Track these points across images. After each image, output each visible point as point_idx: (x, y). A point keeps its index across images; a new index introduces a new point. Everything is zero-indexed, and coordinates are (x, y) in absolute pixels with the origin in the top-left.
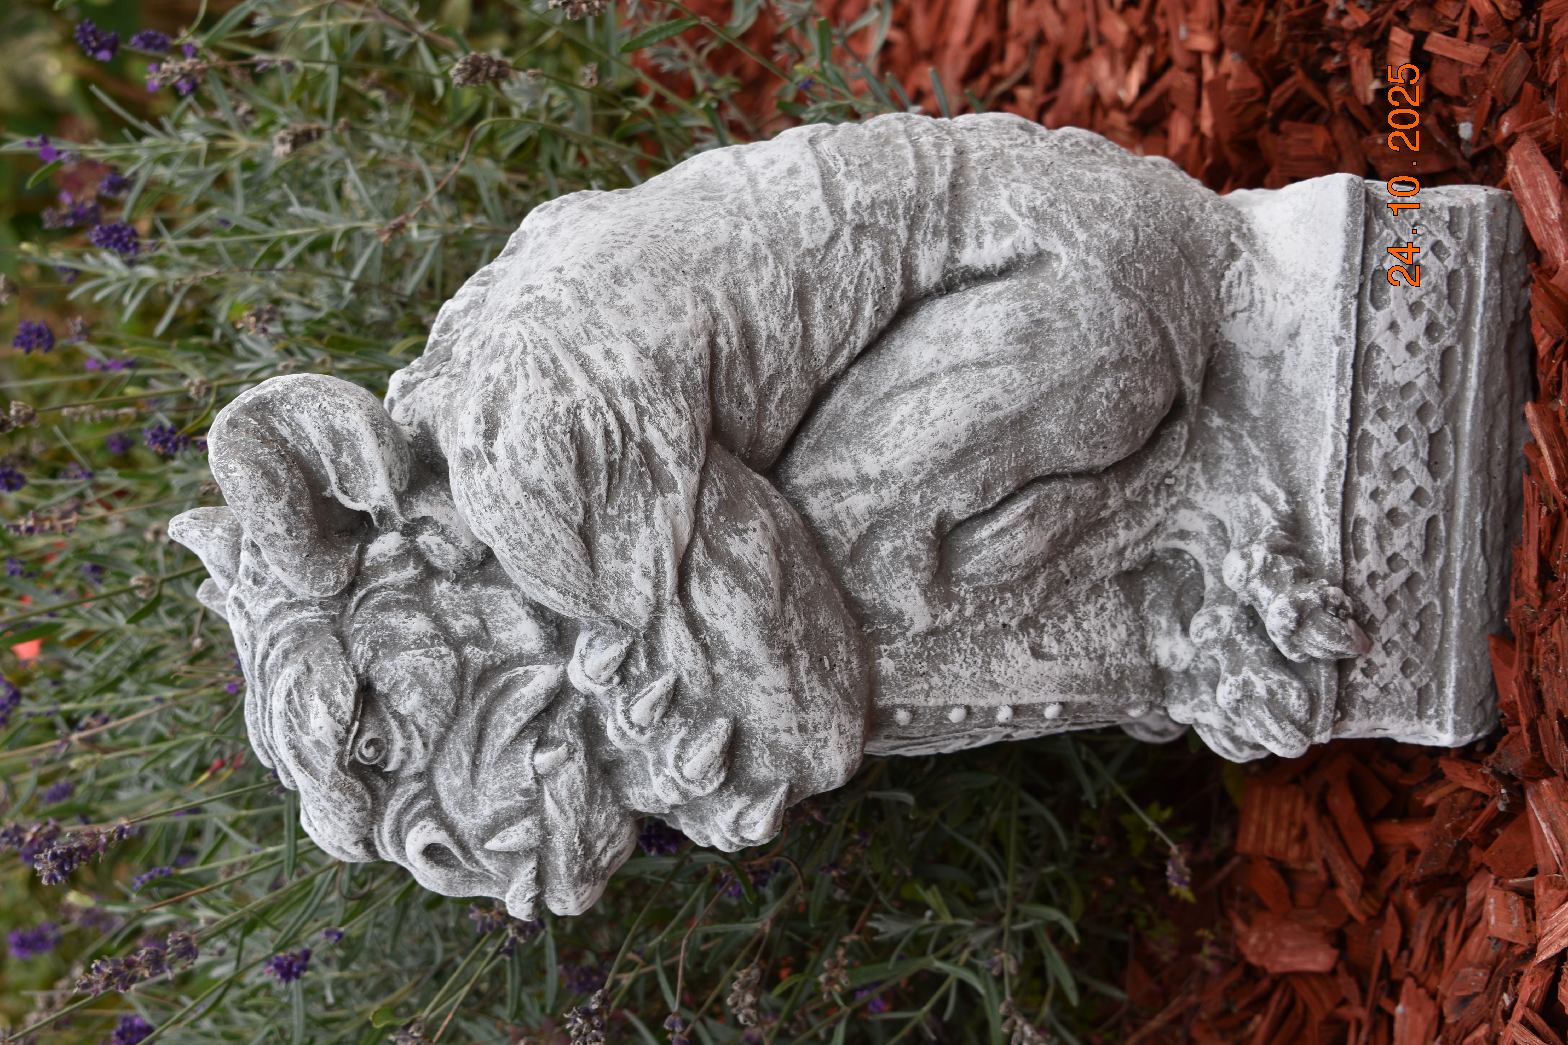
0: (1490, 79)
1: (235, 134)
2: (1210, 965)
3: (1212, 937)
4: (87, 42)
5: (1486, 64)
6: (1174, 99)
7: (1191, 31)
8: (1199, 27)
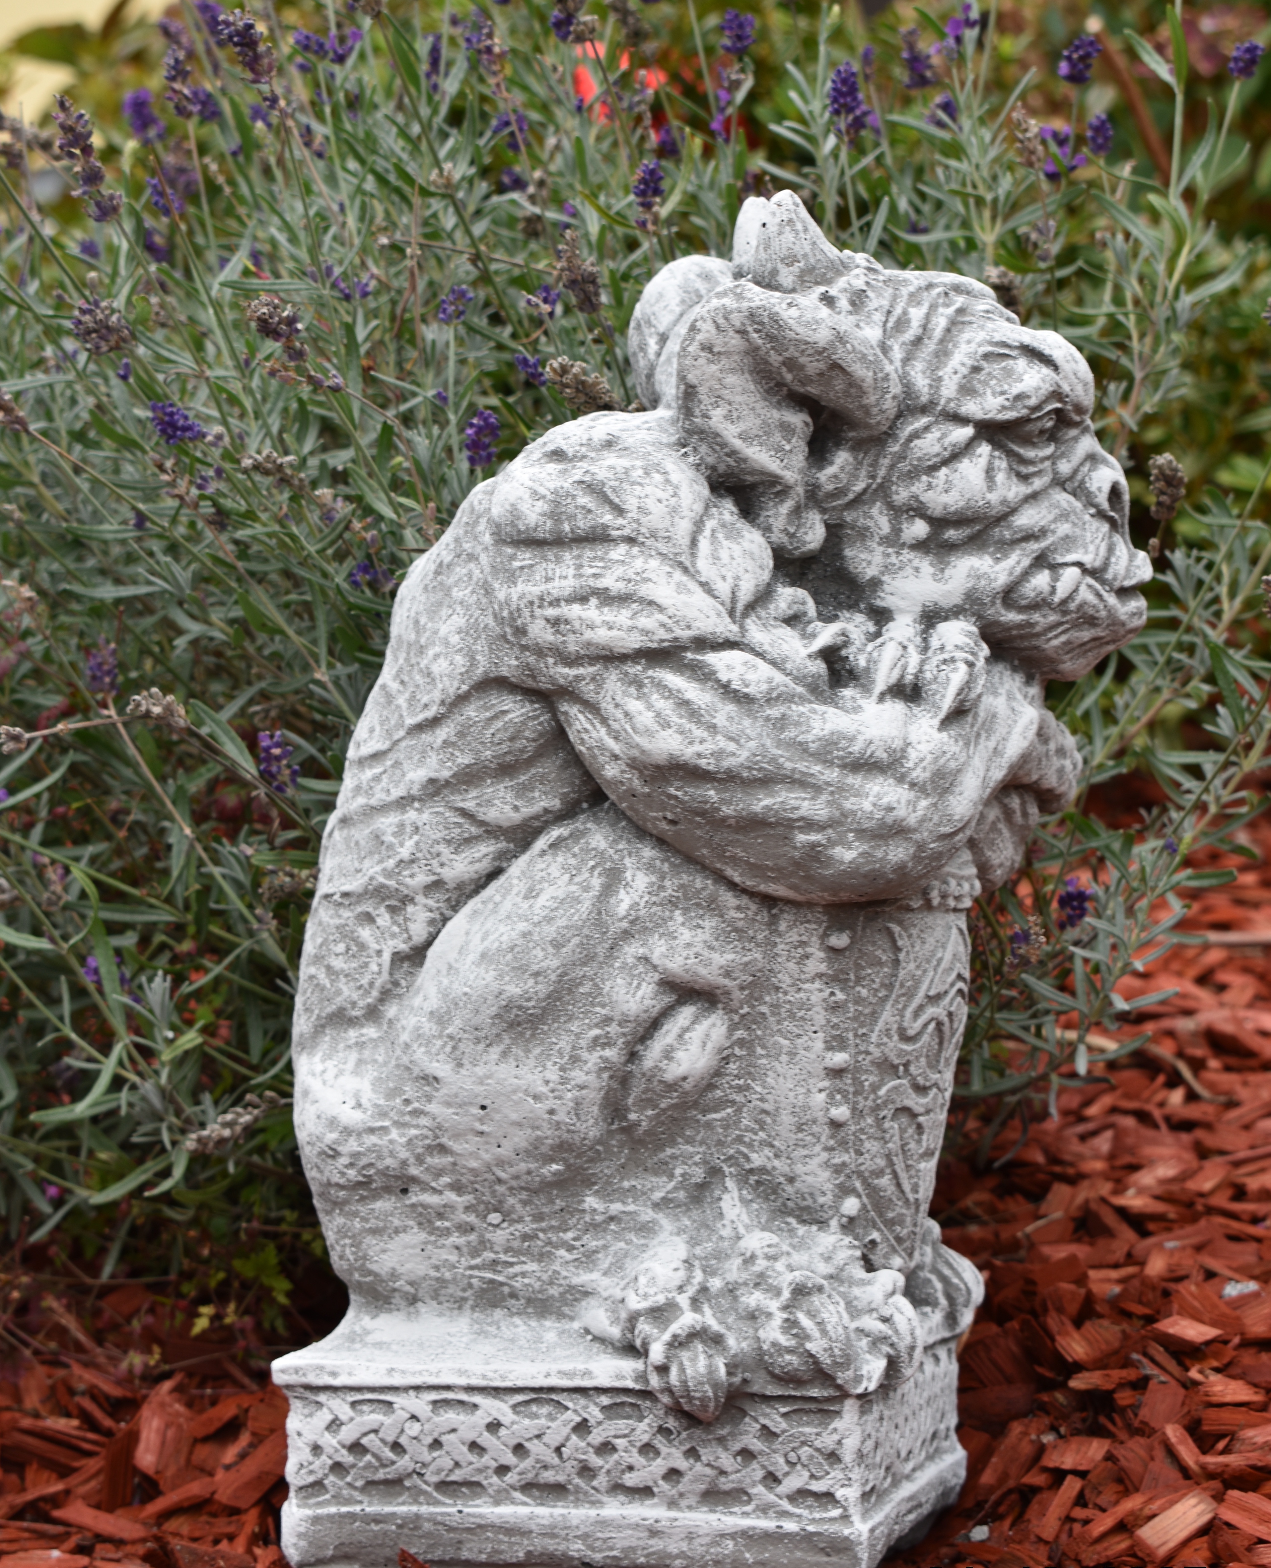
0: (1027, 1545)
1: (999, 228)
2: (124, 1365)
3: (152, 1362)
4: (1077, 48)
5: (1040, 1539)
6: (1101, 1242)
7: (1172, 1252)
8: (1175, 1259)
